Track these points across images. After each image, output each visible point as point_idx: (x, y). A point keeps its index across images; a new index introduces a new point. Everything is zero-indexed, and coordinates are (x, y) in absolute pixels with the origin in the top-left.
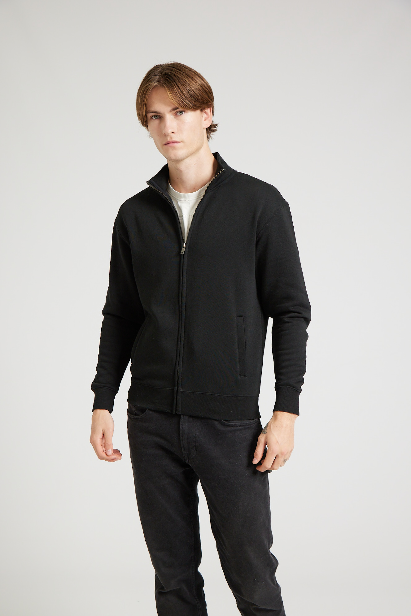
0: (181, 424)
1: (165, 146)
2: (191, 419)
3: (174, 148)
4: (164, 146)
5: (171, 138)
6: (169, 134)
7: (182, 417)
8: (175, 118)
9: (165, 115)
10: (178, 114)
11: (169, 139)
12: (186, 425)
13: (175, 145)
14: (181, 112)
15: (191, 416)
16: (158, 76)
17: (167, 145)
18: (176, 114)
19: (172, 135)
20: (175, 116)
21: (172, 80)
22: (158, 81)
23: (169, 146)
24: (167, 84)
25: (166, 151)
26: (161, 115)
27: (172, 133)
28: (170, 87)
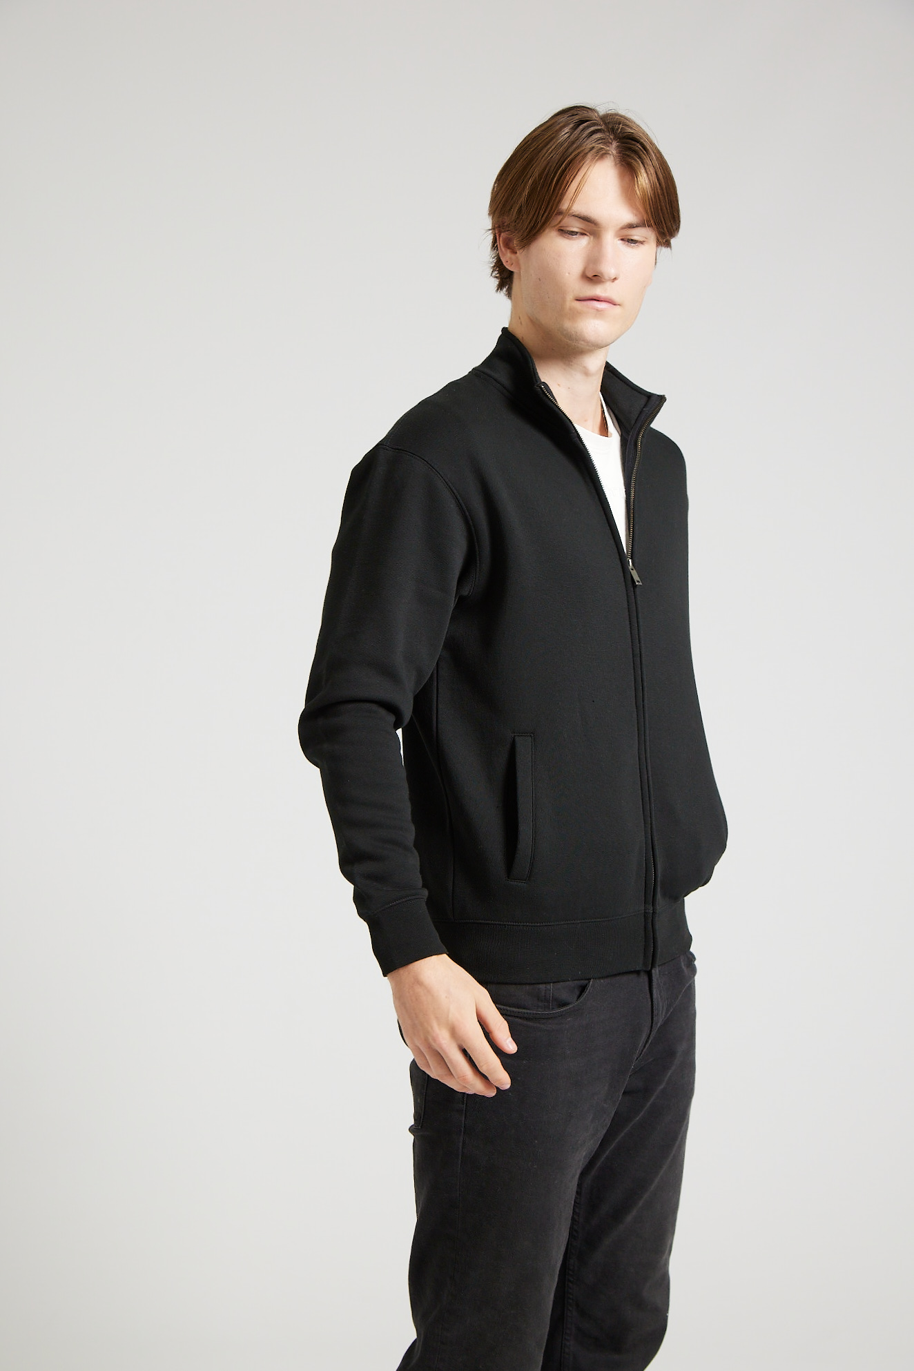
0: (654, 991)
1: (577, 304)
3: (600, 314)
4: (577, 302)
5: (605, 290)
7: (653, 972)
8: (621, 245)
11: (597, 290)
13: (606, 306)
17: (583, 302)
18: (623, 239)
19: (610, 283)
20: (622, 242)
21: (646, 155)
22: (606, 144)
23: (593, 307)
24: (638, 160)
25: (574, 317)
26: (596, 228)
27: (615, 278)
28: (643, 168)
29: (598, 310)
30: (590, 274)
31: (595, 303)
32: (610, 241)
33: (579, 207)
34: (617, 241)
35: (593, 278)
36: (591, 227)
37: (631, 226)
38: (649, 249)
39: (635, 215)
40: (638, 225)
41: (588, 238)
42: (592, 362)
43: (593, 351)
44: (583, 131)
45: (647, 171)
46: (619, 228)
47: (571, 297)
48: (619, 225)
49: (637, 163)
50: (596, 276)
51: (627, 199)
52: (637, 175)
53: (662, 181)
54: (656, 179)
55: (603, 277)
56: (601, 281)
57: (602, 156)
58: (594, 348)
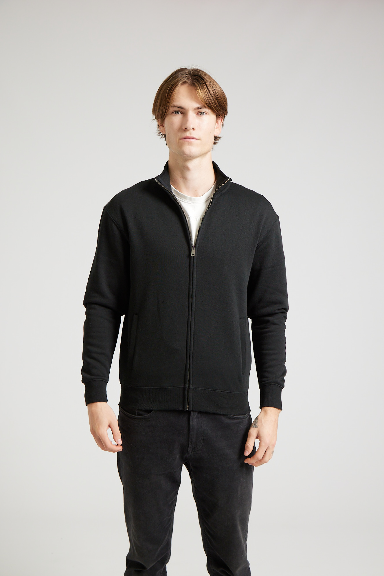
0: (191, 421)
2: (199, 415)
3: (190, 144)
4: (181, 140)
5: (191, 134)
6: (190, 129)
7: (192, 413)
8: (196, 116)
9: (188, 111)
11: (187, 134)
12: (195, 421)
13: (192, 140)
14: (202, 113)
15: (200, 412)
16: (186, 75)
17: (184, 140)
18: (198, 114)
19: (192, 131)
20: (197, 115)
21: (202, 81)
22: (188, 79)
23: (187, 141)
24: (198, 83)
25: (180, 146)
26: (184, 110)
27: (193, 129)
28: (200, 86)
29: (189, 142)
30: (184, 128)
32: (192, 115)
33: (177, 103)
34: (195, 115)
35: (186, 130)
36: (181, 111)
37: (199, 108)
38: (210, 117)
39: (199, 104)
40: (202, 108)
41: (182, 115)
42: (191, 165)
43: (191, 160)
44: (179, 75)
45: (203, 87)
46: (193, 109)
47: (178, 138)
48: (194, 108)
49: (198, 84)
50: (186, 129)
51: (195, 98)
52: (197, 89)
53: (211, 90)
54: (207, 89)
55: (188, 128)
56: (188, 131)
57: (185, 83)
58: (191, 158)
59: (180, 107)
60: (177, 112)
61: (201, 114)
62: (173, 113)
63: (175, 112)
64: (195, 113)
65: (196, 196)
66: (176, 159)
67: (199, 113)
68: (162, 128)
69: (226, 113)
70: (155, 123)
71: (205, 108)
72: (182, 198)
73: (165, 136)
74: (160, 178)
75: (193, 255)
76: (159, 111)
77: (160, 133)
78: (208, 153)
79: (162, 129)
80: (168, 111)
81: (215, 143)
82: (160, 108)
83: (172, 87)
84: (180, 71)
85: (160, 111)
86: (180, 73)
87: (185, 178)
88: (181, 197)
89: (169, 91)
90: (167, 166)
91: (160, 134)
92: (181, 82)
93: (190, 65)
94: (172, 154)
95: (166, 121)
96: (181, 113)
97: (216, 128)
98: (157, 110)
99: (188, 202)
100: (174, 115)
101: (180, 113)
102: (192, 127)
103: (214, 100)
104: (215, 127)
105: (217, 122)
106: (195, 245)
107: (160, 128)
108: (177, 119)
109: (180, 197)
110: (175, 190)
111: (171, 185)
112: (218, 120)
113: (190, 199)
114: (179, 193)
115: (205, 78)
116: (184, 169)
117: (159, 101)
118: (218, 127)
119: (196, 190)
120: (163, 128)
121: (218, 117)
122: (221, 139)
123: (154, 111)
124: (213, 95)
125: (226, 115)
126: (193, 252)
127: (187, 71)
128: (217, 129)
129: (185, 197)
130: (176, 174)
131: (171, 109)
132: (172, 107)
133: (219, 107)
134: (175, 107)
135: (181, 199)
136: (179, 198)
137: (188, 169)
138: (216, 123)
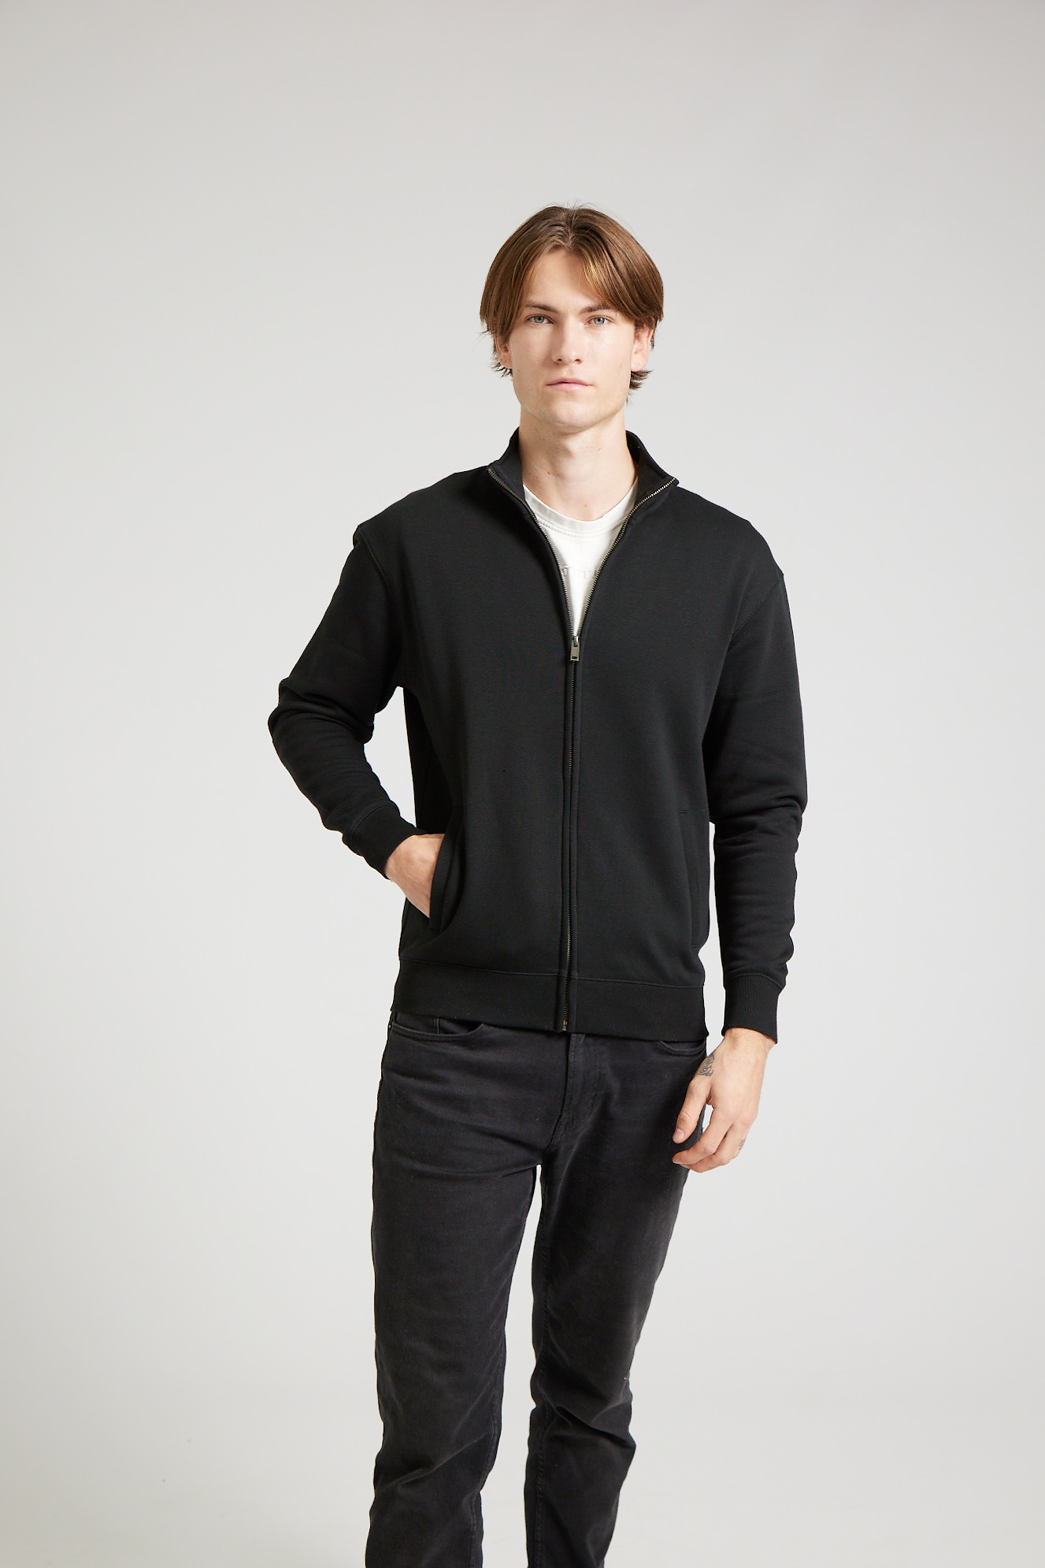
1: (549, 389)
3: (571, 396)
4: (548, 387)
5: (572, 372)
6: (571, 361)
8: (585, 328)
9: (565, 316)
10: (593, 321)
11: (564, 373)
13: (576, 388)
14: (599, 320)
16: (561, 228)
17: (555, 386)
18: (589, 322)
19: (575, 365)
20: (587, 326)
21: (600, 242)
22: (563, 237)
23: (562, 390)
24: (589, 248)
25: (548, 401)
26: (556, 315)
27: (578, 360)
28: (594, 256)
29: (567, 392)
30: (555, 359)
31: (564, 386)
32: (574, 326)
33: (537, 298)
34: (581, 325)
35: (560, 363)
36: (550, 316)
37: (591, 310)
38: (618, 330)
39: (593, 299)
40: (599, 308)
41: (551, 325)
42: (574, 444)
43: (574, 434)
44: (543, 227)
45: (599, 257)
46: (578, 312)
47: (542, 383)
48: (580, 309)
49: (588, 251)
50: (560, 360)
51: (582, 285)
52: (586, 263)
53: (620, 264)
54: (611, 263)
55: (566, 360)
56: (565, 364)
57: (557, 247)
58: (574, 430)
59: (545, 308)
60: (540, 319)
61: (597, 322)
62: (528, 319)
63: (533, 319)
64: (582, 321)
65: (587, 517)
66: (536, 430)
67: (593, 318)
68: (503, 353)
69: (660, 316)
70: (489, 340)
71: (607, 308)
72: (552, 521)
73: (511, 372)
74: (499, 468)
75: (576, 658)
76: (495, 313)
77: (499, 365)
78: (617, 414)
79: (504, 356)
80: (517, 317)
81: (633, 386)
82: (498, 307)
83: (526, 257)
84: (547, 216)
85: (500, 314)
86: (546, 221)
87: (559, 475)
88: (550, 516)
89: (519, 267)
90: (515, 440)
91: (501, 368)
92: (547, 249)
93: (571, 199)
94: (525, 415)
95: (514, 338)
96: (550, 322)
97: (636, 353)
98: (492, 312)
99: (567, 532)
100: (531, 327)
101: (545, 321)
102: (574, 355)
103: (628, 288)
104: (634, 351)
105: (637, 337)
106: (580, 634)
107: (500, 353)
108: (537, 336)
109: (547, 518)
110: (534, 501)
111: (524, 486)
112: (640, 333)
113: (572, 524)
114: (545, 509)
115: (608, 234)
116: (557, 453)
117: (495, 292)
118: (640, 350)
119: (586, 505)
120: (506, 354)
121: (638, 326)
122: (648, 374)
123: (485, 312)
124: (626, 275)
125: (661, 320)
126: (575, 652)
127: (563, 215)
128: (639, 356)
129: (559, 520)
130: (538, 465)
131: (527, 312)
132: (527, 306)
133: (640, 303)
134: (535, 306)
135: (549, 524)
136: (543, 521)
137: (568, 453)
138: (636, 341)
